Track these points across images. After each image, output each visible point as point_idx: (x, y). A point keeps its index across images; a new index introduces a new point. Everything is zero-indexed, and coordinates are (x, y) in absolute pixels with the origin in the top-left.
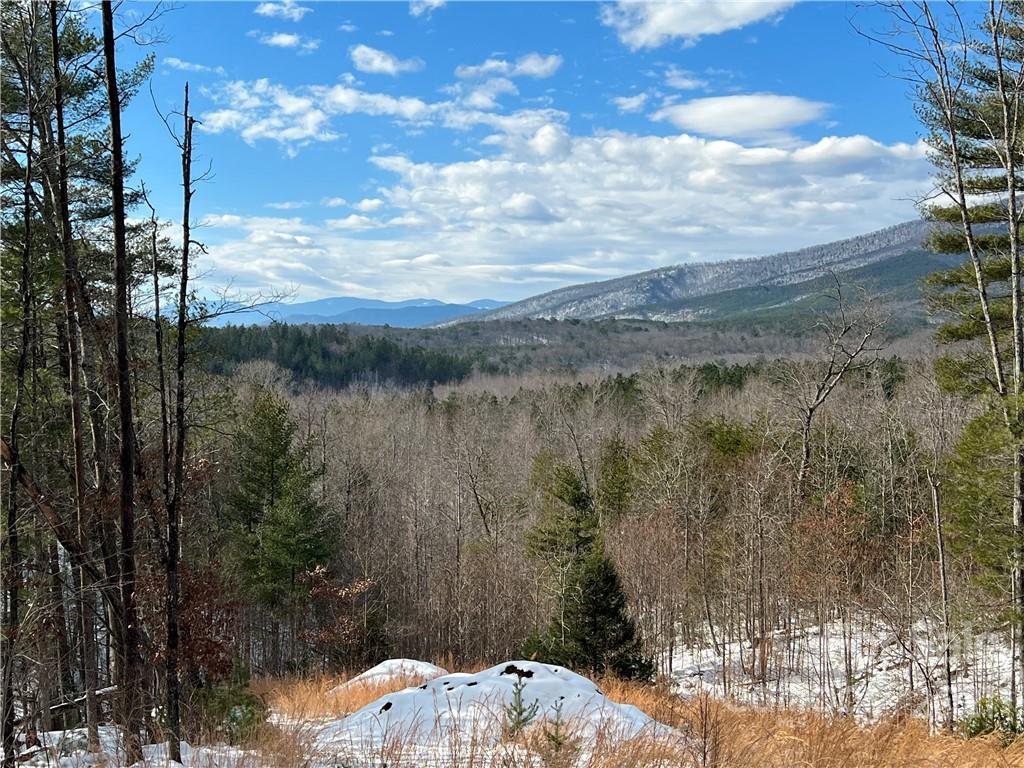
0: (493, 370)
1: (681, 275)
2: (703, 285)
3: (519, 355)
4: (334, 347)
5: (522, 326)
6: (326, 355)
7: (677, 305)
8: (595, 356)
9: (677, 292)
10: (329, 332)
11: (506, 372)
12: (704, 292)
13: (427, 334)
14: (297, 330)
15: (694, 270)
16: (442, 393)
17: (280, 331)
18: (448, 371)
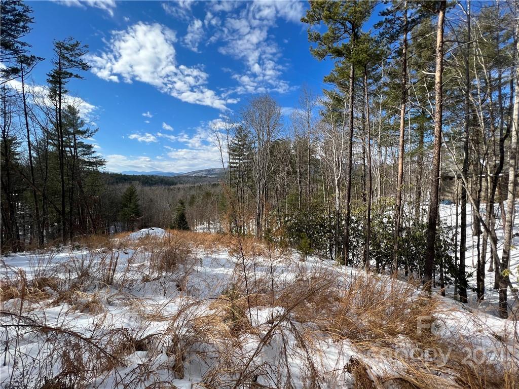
0: (181, 183)
1: (213, 170)
2: (216, 171)
3: (186, 181)
4: (153, 179)
5: (187, 177)
6: (152, 180)
7: (212, 174)
8: (199, 182)
9: (212, 172)
10: (152, 176)
11: (183, 184)
12: (216, 172)
13: (170, 177)
14: (146, 176)
15: (215, 169)
16: (172, 187)
17: (143, 176)
18: (173, 183)
